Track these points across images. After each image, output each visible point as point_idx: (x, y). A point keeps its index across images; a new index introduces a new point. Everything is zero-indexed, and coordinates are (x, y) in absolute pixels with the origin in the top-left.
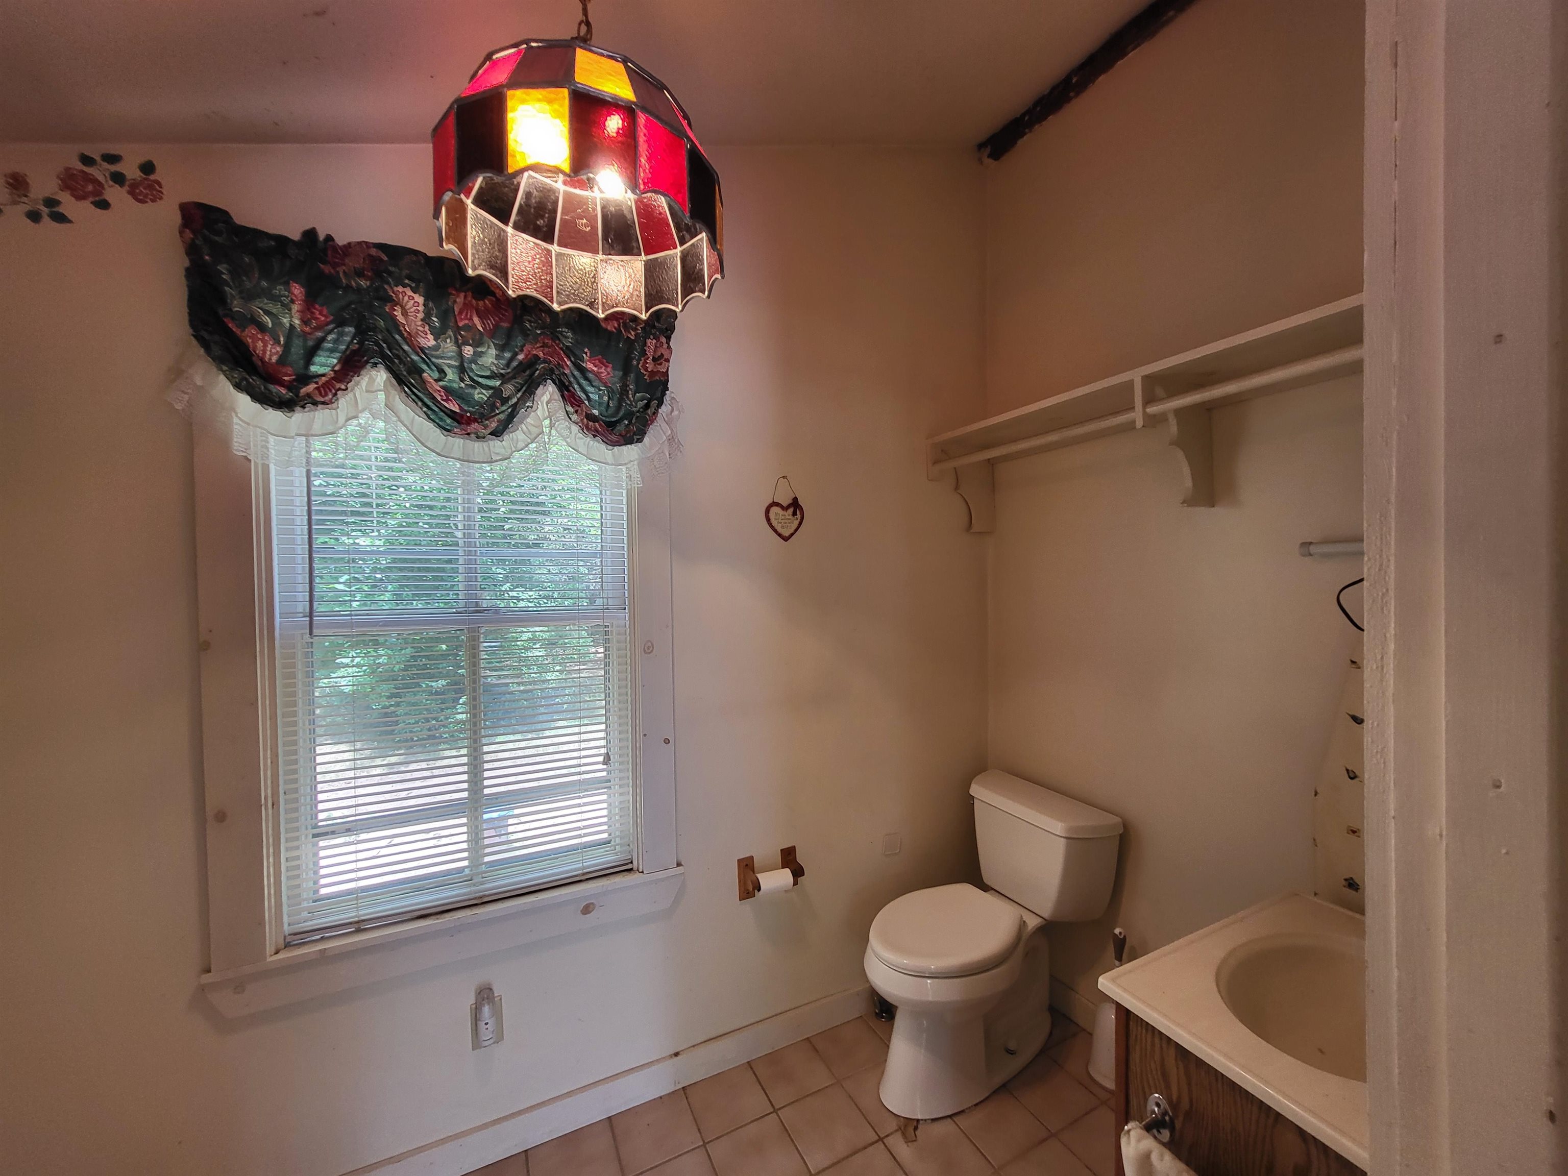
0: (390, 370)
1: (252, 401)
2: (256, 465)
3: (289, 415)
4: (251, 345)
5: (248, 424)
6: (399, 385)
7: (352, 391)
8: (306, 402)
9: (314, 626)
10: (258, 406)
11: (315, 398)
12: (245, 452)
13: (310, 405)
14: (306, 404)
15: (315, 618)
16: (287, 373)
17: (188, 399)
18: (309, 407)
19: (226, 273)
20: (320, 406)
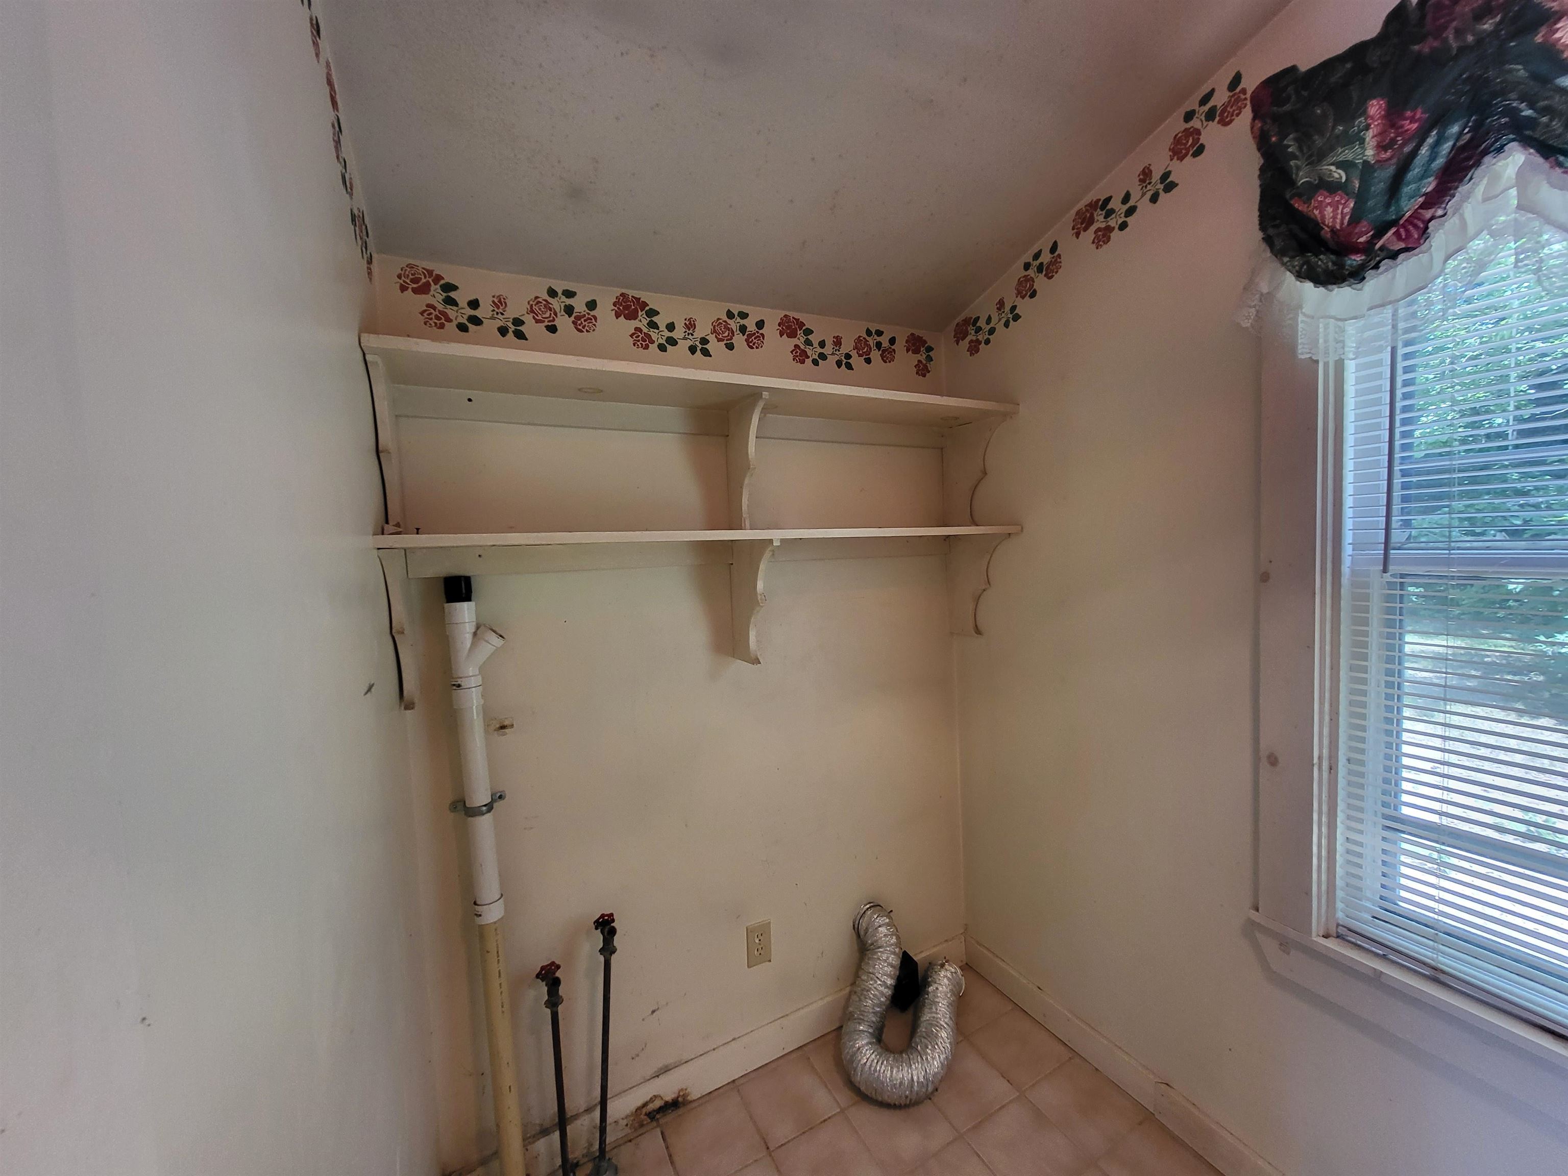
0: (1527, 142)
1: (1315, 287)
2: (1326, 365)
3: (1359, 286)
4: (1319, 217)
5: (1313, 317)
6: (1546, 157)
7: (1456, 211)
8: (1378, 259)
9: (1391, 561)
10: (1322, 289)
11: (1392, 248)
12: (1309, 353)
13: (1386, 261)
14: (1380, 262)
15: (1392, 552)
16: (1362, 232)
17: (1255, 313)
18: (1386, 264)
19: (1293, 143)
20: (1401, 257)
